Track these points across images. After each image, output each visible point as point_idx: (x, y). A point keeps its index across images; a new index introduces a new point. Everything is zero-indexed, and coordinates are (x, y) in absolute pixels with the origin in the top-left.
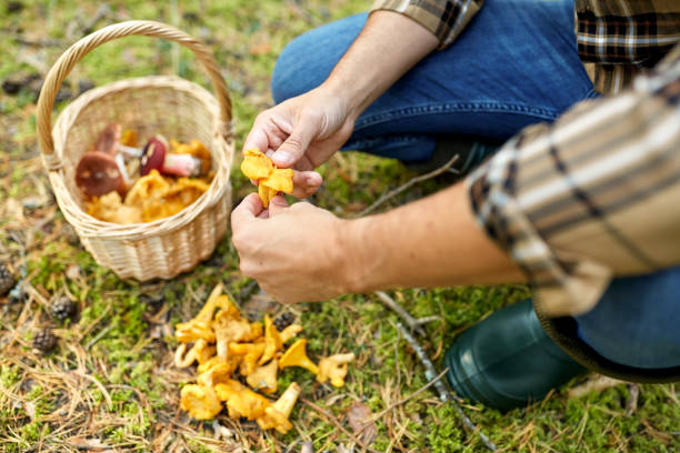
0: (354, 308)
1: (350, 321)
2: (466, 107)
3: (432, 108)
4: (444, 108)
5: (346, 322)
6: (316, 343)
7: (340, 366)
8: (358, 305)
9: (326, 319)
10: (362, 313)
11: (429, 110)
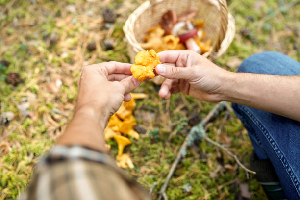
0: (162, 160)
1: (154, 160)
2: (285, 164)
3: (273, 143)
4: (277, 151)
5: (153, 158)
6: (134, 149)
7: (126, 164)
8: (165, 161)
9: (149, 149)
10: (161, 164)
11: (271, 142)
